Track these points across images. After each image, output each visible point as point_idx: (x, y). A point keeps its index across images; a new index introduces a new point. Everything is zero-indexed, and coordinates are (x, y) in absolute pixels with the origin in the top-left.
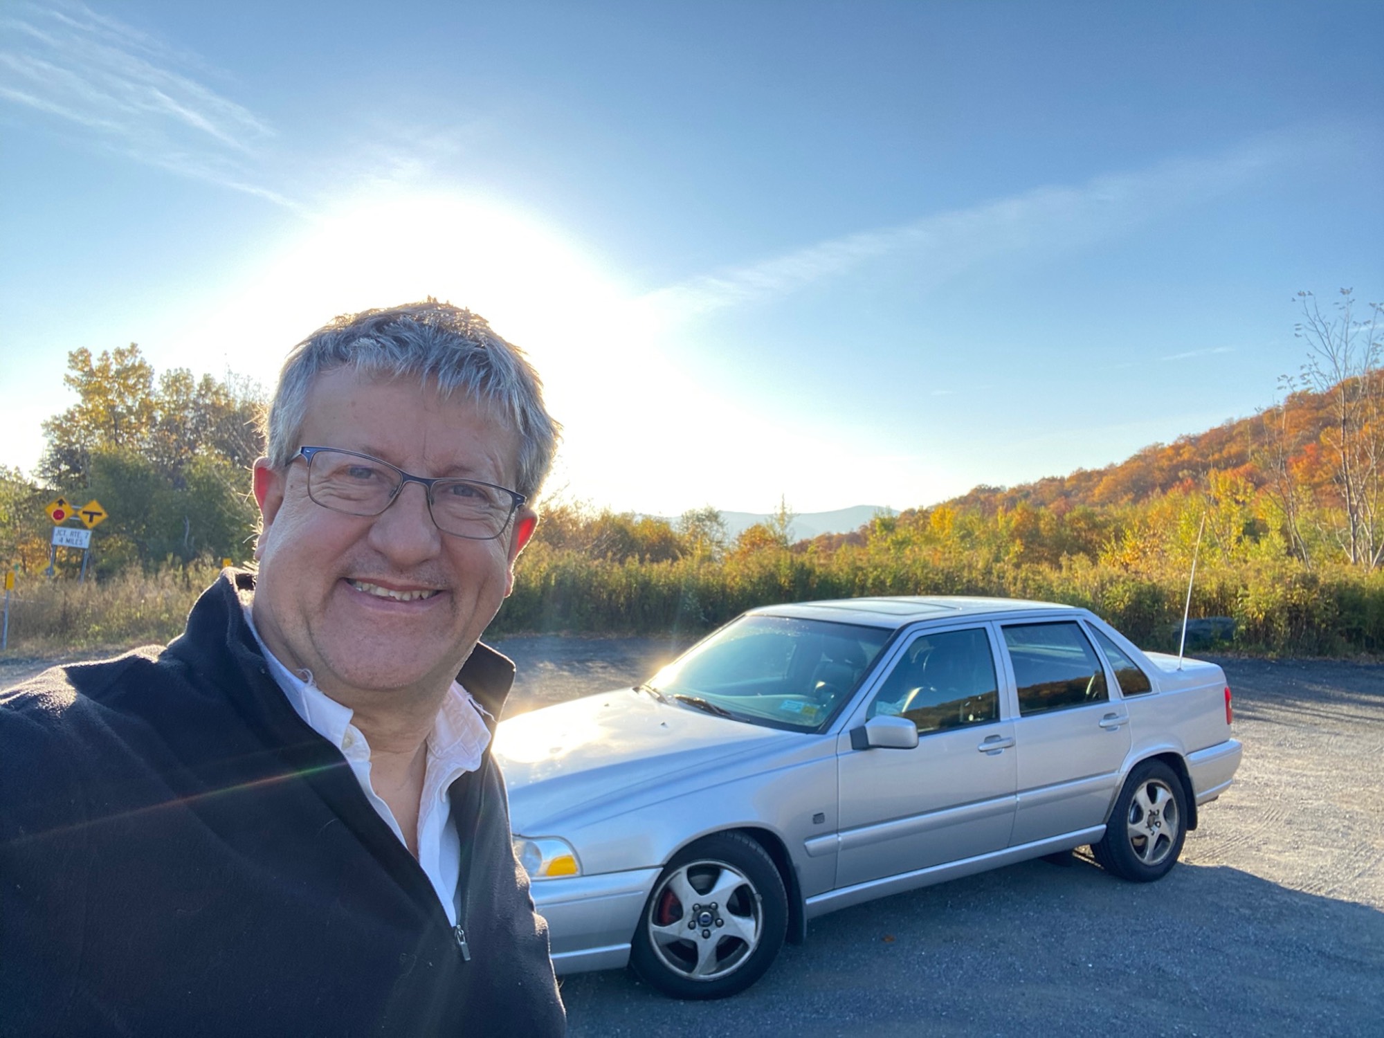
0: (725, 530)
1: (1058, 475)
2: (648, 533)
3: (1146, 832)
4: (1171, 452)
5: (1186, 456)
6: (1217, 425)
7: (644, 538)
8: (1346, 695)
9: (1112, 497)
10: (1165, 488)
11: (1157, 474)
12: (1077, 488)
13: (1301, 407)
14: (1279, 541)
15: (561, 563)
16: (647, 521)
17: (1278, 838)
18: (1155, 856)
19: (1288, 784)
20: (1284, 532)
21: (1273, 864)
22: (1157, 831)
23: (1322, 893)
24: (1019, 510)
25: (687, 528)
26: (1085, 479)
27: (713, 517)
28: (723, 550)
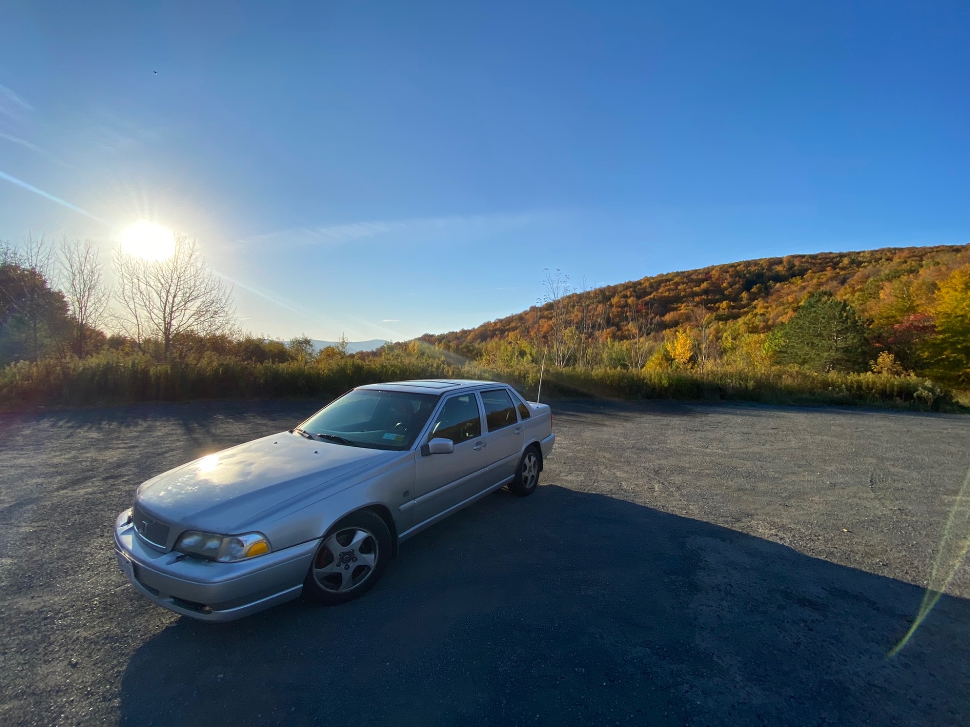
0: (313, 348)
1: (455, 331)
2: (272, 349)
3: (528, 475)
4: (493, 325)
5: (498, 326)
6: (508, 316)
7: (270, 351)
8: (562, 412)
9: (474, 340)
10: (492, 337)
11: (489, 332)
12: (462, 336)
13: (534, 311)
14: (530, 358)
15: (225, 363)
16: (272, 343)
17: (564, 470)
18: (530, 484)
19: (559, 448)
20: (531, 354)
21: (567, 481)
22: (531, 474)
23: (586, 491)
24: (443, 344)
25: (293, 347)
26: (465, 333)
27: (307, 342)
28: (313, 358)
